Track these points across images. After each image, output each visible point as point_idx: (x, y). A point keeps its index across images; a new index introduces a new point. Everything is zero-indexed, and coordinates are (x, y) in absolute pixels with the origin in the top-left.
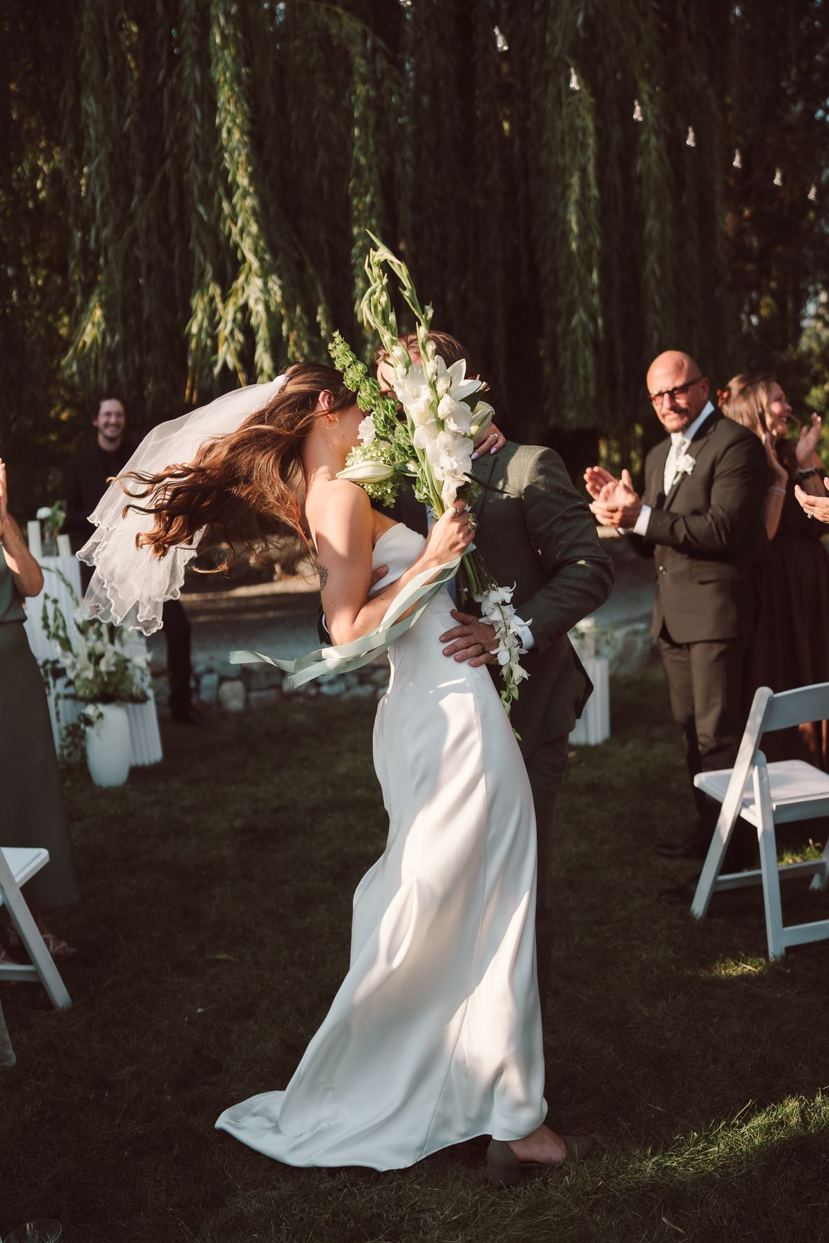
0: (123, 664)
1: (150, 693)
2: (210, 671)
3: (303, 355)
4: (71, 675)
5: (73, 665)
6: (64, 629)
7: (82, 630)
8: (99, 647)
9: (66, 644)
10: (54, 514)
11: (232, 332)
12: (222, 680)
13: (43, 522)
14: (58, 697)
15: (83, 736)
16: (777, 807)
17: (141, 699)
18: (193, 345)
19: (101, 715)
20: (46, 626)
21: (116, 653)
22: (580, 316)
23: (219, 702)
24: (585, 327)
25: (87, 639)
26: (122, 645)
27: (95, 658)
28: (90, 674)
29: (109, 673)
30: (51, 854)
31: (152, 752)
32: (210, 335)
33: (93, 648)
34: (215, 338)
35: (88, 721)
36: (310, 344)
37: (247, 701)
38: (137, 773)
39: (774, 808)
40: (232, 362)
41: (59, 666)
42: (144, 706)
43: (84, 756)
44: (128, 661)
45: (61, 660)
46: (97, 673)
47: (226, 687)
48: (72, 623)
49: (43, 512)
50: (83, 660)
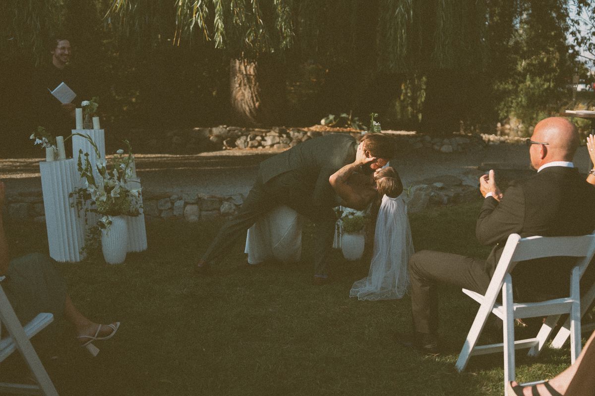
0: (125, 193)
1: (141, 211)
2: (180, 199)
3: (241, 22)
4: (94, 199)
5: (95, 192)
6: (91, 171)
7: (101, 172)
8: (111, 182)
9: (92, 180)
10: (91, 104)
11: (201, 6)
12: (186, 204)
13: (84, 108)
14: (87, 210)
15: (100, 234)
16: (517, 308)
17: (136, 214)
18: (179, 13)
19: (110, 223)
20: (80, 169)
21: (121, 187)
22: (400, 9)
23: (184, 216)
24: (403, 16)
25: (104, 178)
26: (125, 182)
27: (108, 189)
28: (104, 199)
29: (116, 198)
30: (54, 317)
31: (142, 244)
32: (188, 7)
33: (107, 183)
34: (191, 9)
35: (103, 226)
36: (246, 16)
37: (200, 217)
38: (131, 256)
39: (515, 309)
40: (200, 23)
41: (88, 192)
42: (138, 218)
43: (100, 245)
44: (128, 191)
45: (88, 189)
46: (109, 198)
47: (188, 208)
48: (96, 168)
49: (85, 103)
50: (101, 190)
